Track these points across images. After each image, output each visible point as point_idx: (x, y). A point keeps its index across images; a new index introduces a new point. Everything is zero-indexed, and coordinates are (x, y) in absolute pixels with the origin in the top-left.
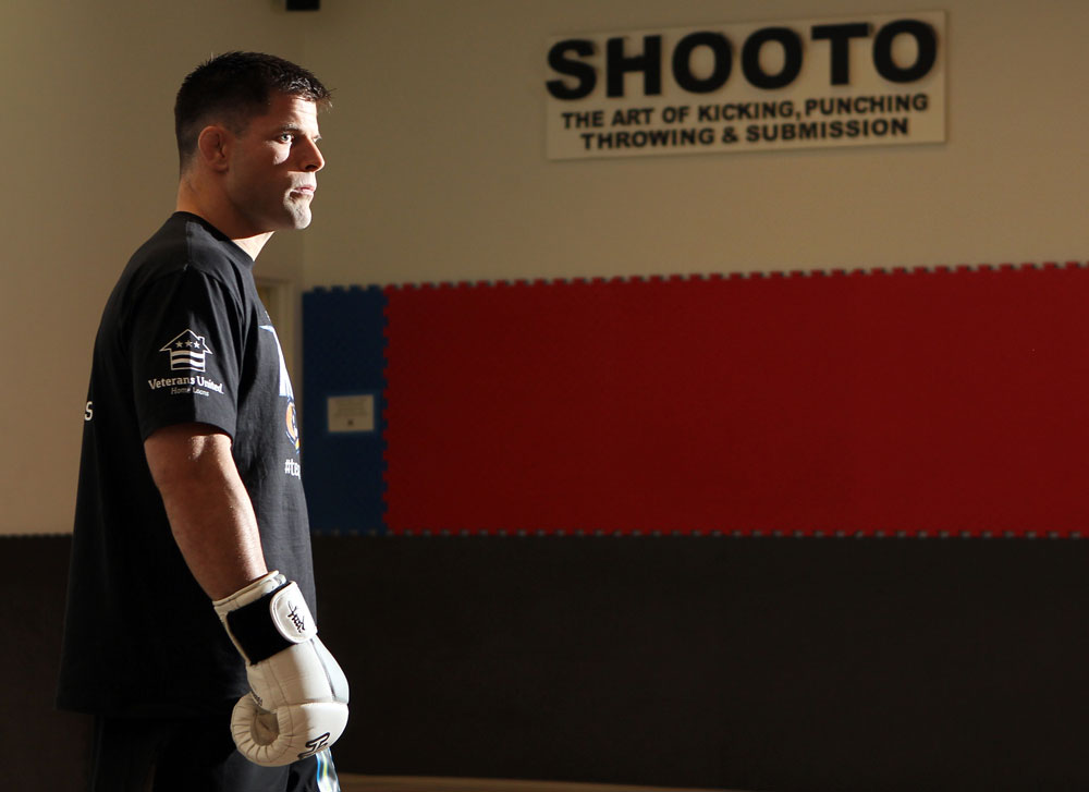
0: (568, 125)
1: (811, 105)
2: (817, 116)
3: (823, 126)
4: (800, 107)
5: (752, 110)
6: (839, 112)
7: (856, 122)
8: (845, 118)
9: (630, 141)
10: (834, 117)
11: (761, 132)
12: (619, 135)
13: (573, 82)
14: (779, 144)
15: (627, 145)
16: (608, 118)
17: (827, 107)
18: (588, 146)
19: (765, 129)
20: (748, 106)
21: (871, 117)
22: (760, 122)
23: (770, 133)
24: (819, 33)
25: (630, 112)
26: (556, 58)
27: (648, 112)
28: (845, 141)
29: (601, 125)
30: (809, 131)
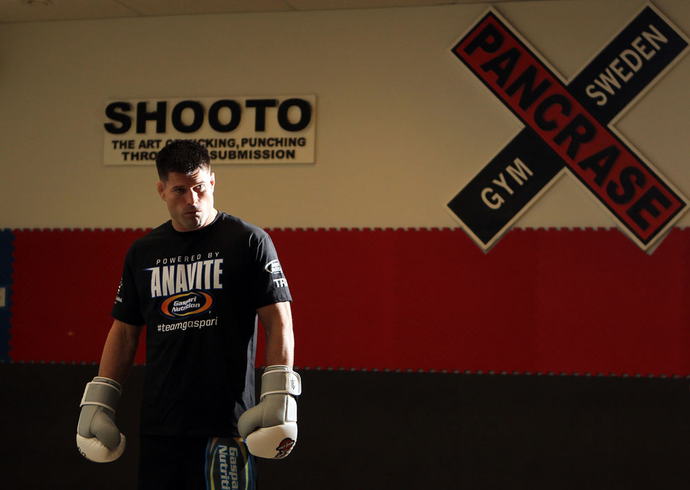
0: (115, 147)
1: (244, 141)
2: (247, 147)
3: (251, 152)
4: (239, 142)
5: (213, 143)
6: (259, 145)
7: (268, 151)
8: (262, 149)
9: (148, 156)
10: (256, 148)
11: (218, 154)
12: (142, 153)
13: (119, 125)
14: (227, 161)
15: (147, 159)
16: (137, 144)
17: (253, 142)
18: (125, 158)
19: (220, 153)
20: (212, 140)
21: (276, 149)
22: (217, 149)
23: (223, 155)
24: (250, 104)
25: (149, 141)
26: (110, 111)
27: (158, 142)
28: (262, 161)
29: (133, 148)
30: (243, 155)
